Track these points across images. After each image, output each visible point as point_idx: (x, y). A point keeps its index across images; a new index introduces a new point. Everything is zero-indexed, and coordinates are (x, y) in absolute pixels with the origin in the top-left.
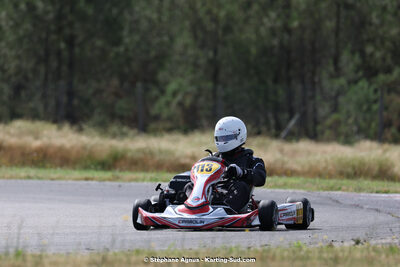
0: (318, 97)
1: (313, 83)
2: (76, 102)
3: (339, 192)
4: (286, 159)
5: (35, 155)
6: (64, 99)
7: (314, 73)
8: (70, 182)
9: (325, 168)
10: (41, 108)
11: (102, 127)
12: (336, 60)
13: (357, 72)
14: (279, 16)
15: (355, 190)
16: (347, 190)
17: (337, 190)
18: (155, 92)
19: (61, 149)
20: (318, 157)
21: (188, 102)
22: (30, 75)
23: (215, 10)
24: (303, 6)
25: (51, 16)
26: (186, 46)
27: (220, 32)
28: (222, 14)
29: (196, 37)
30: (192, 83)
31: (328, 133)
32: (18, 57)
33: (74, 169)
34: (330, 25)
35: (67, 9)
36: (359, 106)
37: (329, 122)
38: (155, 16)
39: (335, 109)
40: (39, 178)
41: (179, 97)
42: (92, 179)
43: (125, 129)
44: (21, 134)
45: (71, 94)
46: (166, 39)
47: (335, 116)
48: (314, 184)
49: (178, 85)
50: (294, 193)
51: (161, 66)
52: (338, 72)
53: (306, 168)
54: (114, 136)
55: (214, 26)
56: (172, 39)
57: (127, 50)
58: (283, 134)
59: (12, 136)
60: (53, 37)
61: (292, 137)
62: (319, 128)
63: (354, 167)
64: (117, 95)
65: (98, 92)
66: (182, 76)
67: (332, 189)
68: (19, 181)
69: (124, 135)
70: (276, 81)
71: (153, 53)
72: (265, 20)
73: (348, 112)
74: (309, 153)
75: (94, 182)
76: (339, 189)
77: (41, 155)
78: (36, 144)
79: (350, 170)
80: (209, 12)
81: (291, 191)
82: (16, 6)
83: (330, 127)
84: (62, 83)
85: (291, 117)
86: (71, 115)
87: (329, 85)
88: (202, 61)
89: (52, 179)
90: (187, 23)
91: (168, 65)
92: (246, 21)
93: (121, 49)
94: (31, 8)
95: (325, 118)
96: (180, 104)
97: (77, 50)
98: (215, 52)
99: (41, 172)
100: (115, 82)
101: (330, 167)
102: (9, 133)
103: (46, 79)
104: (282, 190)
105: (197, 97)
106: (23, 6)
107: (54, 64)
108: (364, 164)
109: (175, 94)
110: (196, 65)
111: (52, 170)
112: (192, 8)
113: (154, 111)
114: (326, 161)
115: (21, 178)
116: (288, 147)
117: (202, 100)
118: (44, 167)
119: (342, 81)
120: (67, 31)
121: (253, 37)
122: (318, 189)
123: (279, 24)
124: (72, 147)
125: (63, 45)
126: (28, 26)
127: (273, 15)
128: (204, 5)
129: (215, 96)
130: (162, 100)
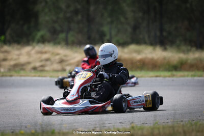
2: (165, 34)
69: (189, 51)
86: (162, 42)
125: (157, 4)
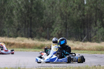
0: (91, 32)
1: (90, 28)
3: (97, 54)
4: (83, 46)
5: (22, 45)
6: (29, 32)
7: (90, 26)
8: (31, 52)
9: (93, 49)
10: (24, 34)
11: (39, 39)
12: (96, 23)
13: (101, 25)
14: (81, 12)
15: (101, 54)
16: (99, 54)
17: (96, 54)
18: (52, 30)
19: (29, 44)
20: (91, 46)
21: (59, 33)
22: (21, 26)
23: (66, 11)
24: (87, 10)
25: (26, 12)
26: (59, 19)
27: (67, 16)
28: (68, 11)
29: (61, 17)
30: (61, 28)
31: (94, 40)
32: (18, 22)
33: (32, 49)
34: (94, 14)
35: (30, 10)
36: (101, 33)
37: (94, 37)
38: (51, 12)
39: (95, 34)
40: (23, 51)
41: (57, 32)
42: (36, 51)
43: (44, 39)
44: (19, 41)
45: (31, 31)
46: (54, 17)
47: (95, 36)
48: (90, 52)
49: (57, 28)
50: (86, 54)
51: (53, 24)
52: (96, 25)
53: (89, 49)
54: (42, 41)
55: (66, 14)
56: (55, 17)
57: (44, 20)
58: (83, 40)
59: (17, 41)
60: (27, 17)
61: (85, 41)
62: (92, 39)
63: (100, 48)
64: (42, 31)
65: (38, 30)
66: (58, 27)
67: (95, 53)
68: (19, 52)
70: (81, 28)
71: (51, 21)
72: (78, 13)
73: (99, 35)
74: (89, 45)
75: (37, 52)
76: (97, 53)
77: (24, 46)
78: (23, 43)
79: (99, 49)
80: (65, 11)
81: (85, 54)
82: (17, 10)
83: (94, 39)
84: (29, 28)
85: (85, 36)
87: (94, 28)
88: (63, 23)
89: (27, 51)
90: (59, 14)
91: (54, 24)
92: (73, 13)
93: (43, 20)
94: (21, 10)
95: (93, 37)
96: (58, 33)
97: (32, 20)
98: (66, 21)
99: (24, 50)
100: (42, 28)
101: (94, 48)
102: (16, 40)
103: (25, 27)
104: (83, 54)
105: (62, 32)
106: (19, 10)
107: (27, 24)
108: (103, 48)
109: (56, 31)
110: (61, 24)
111: (27, 49)
112: (60, 10)
113: (51, 35)
114: (93, 47)
115: (19, 51)
116: (84, 44)
117: (63, 32)
118: (25, 48)
119: (97, 28)
120: (30, 16)
121: (76, 17)
122: (92, 54)
123: (82, 14)
124: (31, 44)
126: (20, 14)
127: (80, 12)
128: (63, 9)
129: (66, 32)
130: (53, 32)
